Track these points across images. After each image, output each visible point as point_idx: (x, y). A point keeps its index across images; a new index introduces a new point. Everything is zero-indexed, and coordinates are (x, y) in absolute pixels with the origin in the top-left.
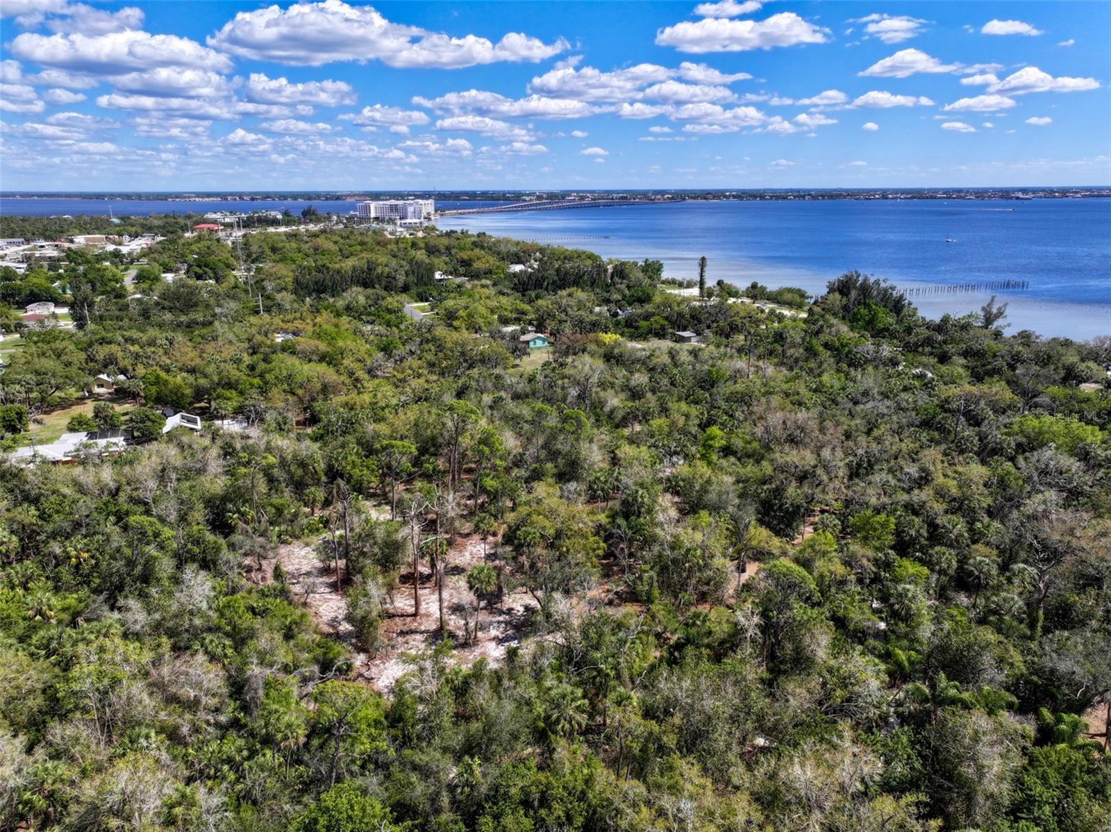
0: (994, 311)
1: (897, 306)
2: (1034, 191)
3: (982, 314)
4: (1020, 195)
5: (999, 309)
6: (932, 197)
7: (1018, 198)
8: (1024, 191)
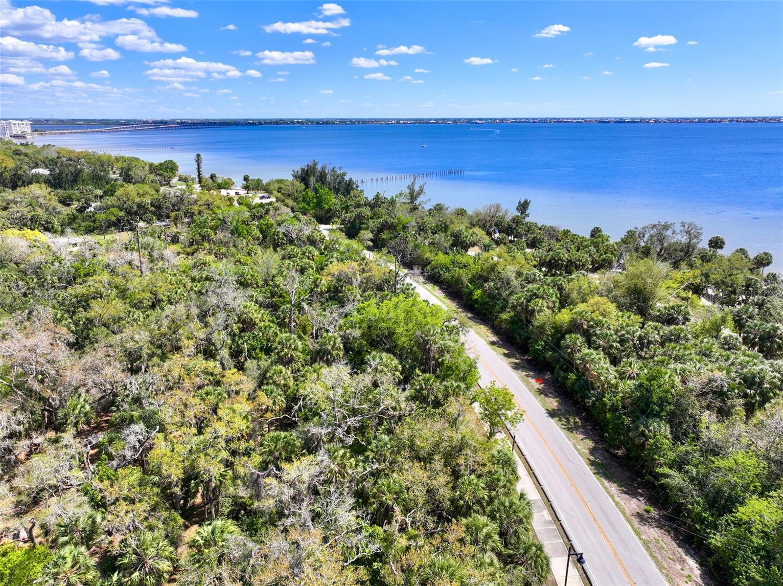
0: (417, 188)
1: (346, 188)
2: (486, 119)
3: (408, 191)
4: (478, 122)
5: (421, 187)
6: (427, 123)
7: (476, 123)
8: (480, 119)
